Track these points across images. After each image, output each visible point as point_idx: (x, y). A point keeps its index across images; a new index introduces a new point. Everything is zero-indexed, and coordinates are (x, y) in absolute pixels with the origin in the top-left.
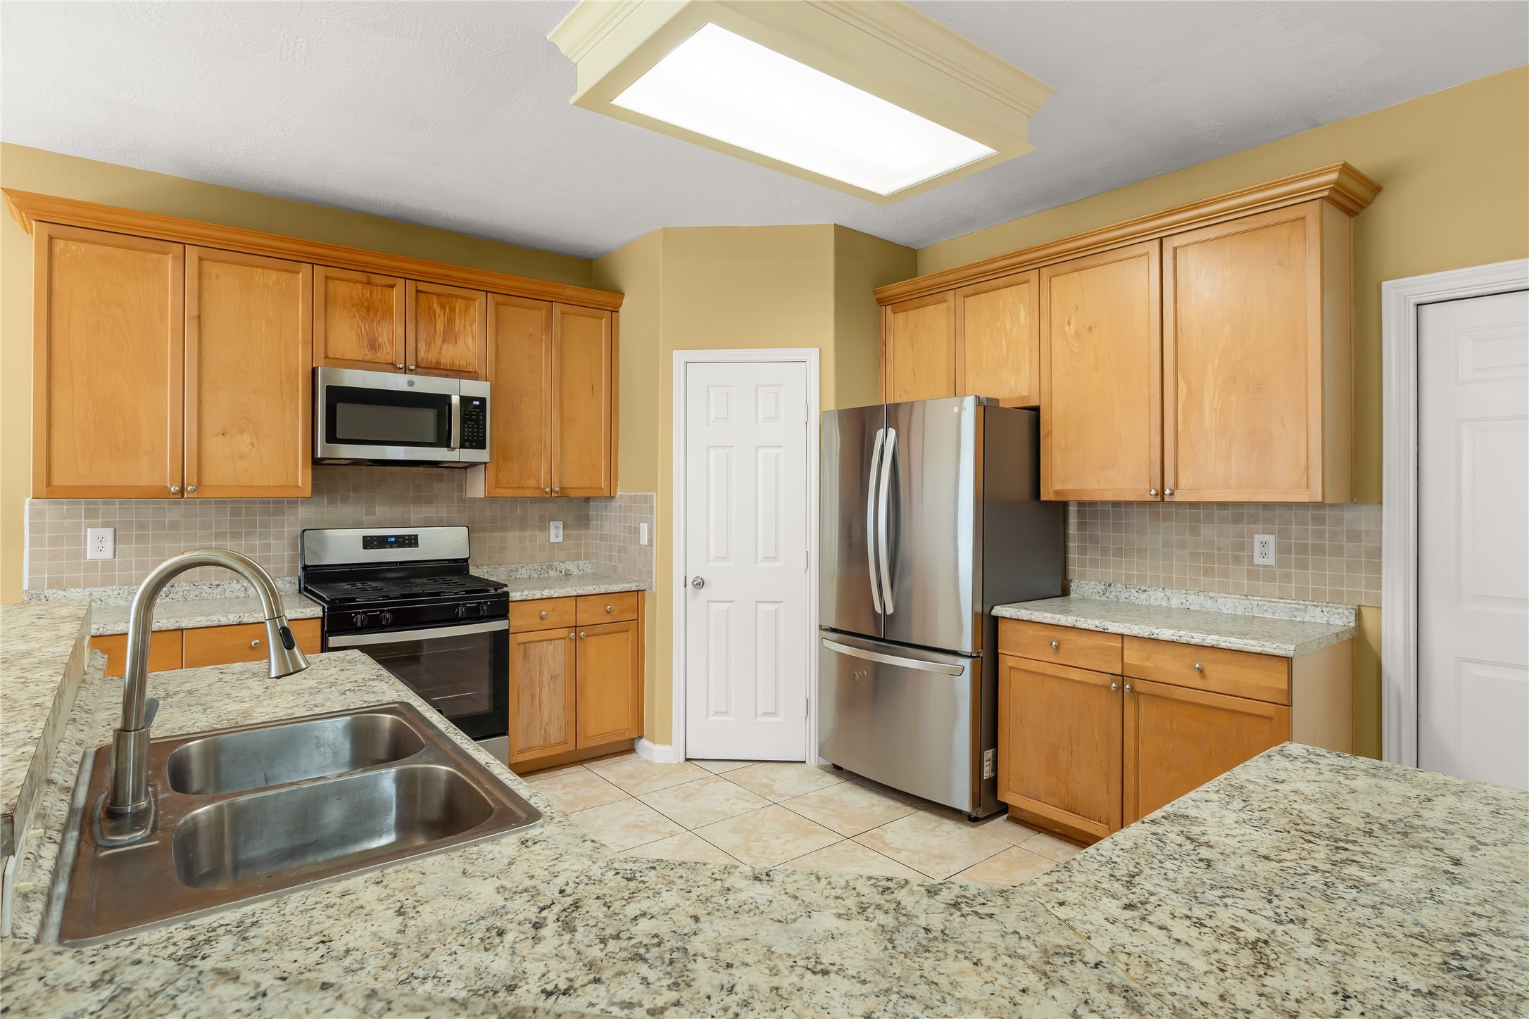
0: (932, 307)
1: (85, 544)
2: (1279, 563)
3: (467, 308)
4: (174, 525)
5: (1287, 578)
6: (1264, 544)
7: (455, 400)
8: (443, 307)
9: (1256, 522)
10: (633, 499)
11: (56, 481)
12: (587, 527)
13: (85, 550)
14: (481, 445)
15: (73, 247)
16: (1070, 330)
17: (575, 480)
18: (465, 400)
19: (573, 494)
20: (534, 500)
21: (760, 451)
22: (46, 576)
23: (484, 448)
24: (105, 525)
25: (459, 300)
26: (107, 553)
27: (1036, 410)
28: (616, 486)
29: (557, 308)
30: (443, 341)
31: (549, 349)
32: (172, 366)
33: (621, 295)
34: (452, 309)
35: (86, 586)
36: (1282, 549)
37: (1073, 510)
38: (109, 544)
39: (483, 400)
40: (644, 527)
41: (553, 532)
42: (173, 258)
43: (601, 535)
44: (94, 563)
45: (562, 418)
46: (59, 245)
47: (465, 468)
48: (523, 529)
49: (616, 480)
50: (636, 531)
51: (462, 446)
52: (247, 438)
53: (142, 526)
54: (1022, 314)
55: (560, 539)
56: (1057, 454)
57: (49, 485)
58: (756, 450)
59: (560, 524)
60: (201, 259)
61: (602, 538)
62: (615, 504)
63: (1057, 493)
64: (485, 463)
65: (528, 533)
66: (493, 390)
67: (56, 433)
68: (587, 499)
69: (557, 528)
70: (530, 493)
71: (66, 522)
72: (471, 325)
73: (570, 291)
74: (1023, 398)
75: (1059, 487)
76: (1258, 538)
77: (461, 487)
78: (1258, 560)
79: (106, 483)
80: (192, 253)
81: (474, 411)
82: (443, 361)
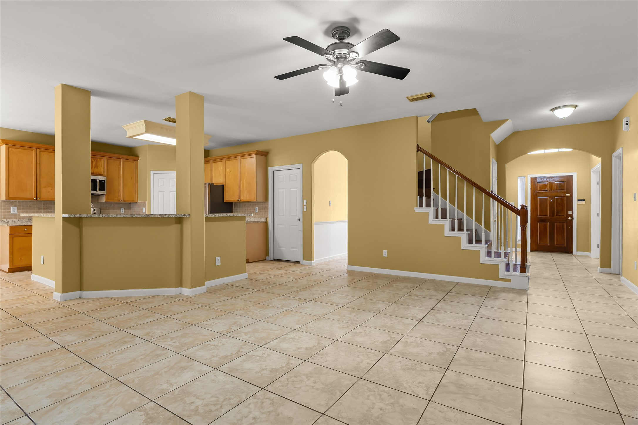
0: (208, 164)
1: (11, 210)
2: (259, 212)
3: (100, 161)
4: (30, 207)
5: (259, 214)
6: (257, 209)
7: (98, 180)
8: (95, 160)
9: (256, 205)
10: (142, 203)
11: (10, 196)
12: (130, 209)
13: (11, 211)
14: (104, 190)
15: (13, 149)
16: (228, 171)
17: (127, 198)
18: (100, 181)
19: (127, 202)
20: (116, 203)
21: (171, 192)
22: (2, 216)
23: (105, 191)
24: (15, 206)
25: (98, 159)
26: (16, 212)
27: (223, 185)
28: (137, 200)
29: (122, 160)
30: (95, 168)
31: (120, 169)
32: (34, 173)
33: (138, 157)
34: (97, 161)
35: (11, 219)
36: (259, 209)
37: (233, 204)
38: (16, 210)
39: (104, 181)
40: (144, 209)
41: (121, 210)
42: (34, 151)
43: (134, 211)
44: (13, 214)
45: (124, 185)
46: (10, 149)
47: (99, 195)
48: (114, 209)
49: (138, 198)
50: (142, 209)
51: (100, 190)
52: (50, 188)
53: (23, 206)
54: (222, 168)
55: (123, 212)
56: (226, 194)
57: (9, 197)
58: (170, 192)
59: (123, 209)
60: (40, 151)
61: (134, 212)
62: (137, 204)
63: (226, 201)
64: (105, 194)
65: (115, 211)
66: (107, 179)
67: (10, 187)
68: (130, 203)
69: (122, 209)
70: (116, 201)
71: (6, 205)
72: (101, 164)
73: (125, 157)
74: (222, 183)
75: (227, 200)
76: (256, 208)
77: (98, 200)
78: (256, 212)
79: (20, 197)
80: (38, 150)
81: (102, 183)
82: (95, 172)
